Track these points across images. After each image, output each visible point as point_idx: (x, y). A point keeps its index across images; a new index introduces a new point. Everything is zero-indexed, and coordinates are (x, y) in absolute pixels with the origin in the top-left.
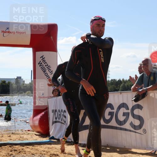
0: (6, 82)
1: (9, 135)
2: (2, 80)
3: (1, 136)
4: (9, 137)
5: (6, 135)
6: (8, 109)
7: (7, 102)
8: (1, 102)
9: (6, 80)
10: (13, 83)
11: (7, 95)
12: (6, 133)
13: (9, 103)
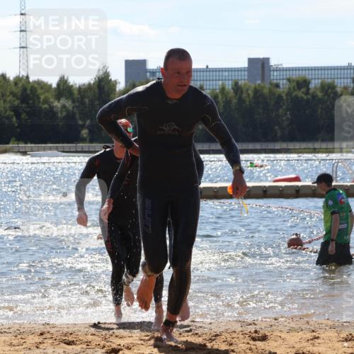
0: (312, 86)
1: (344, 335)
2: (295, 76)
3: (309, 335)
4: (346, 340)
5: (332, 334)
6: (333, 213)
7: (325, 179)
8: (297, 179)
9: (308, 76)
10: (346, 88)
11: (317, 145)
12: (330, 323)
13: (334, 184)
